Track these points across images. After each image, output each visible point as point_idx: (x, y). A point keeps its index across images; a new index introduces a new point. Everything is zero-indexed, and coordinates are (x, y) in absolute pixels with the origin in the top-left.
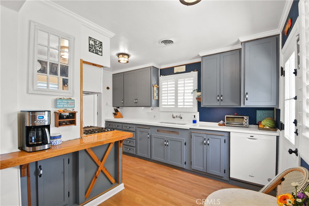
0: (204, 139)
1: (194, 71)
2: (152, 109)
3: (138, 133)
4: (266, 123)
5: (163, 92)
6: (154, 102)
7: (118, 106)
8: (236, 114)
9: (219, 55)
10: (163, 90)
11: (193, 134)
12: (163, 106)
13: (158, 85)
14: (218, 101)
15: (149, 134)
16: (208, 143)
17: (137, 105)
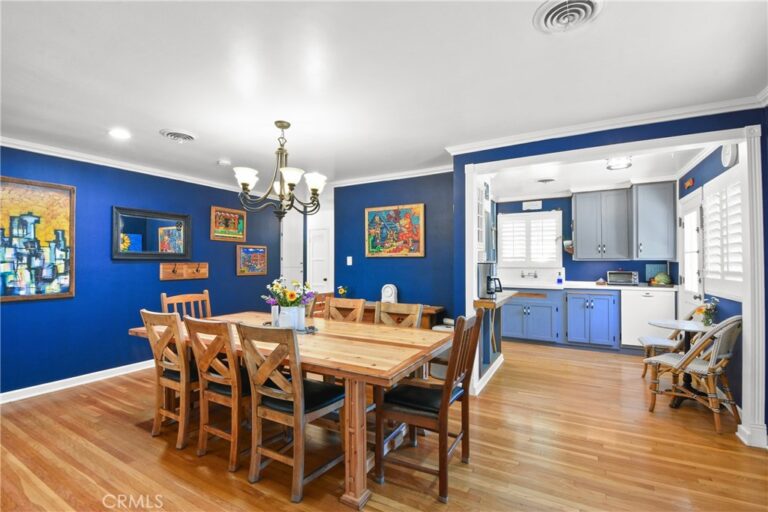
0: (586, 301)
1: (556, 209)
4: (661, 278)
8: (621, 269)
9: (599, 193)
12: (504, 260)
14: (599, 252)
16: (592, 306)
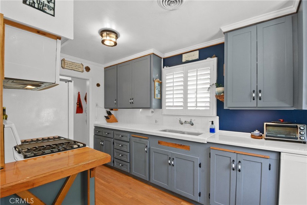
0: (232, 161)
1: (211, 57)
2: (152, 112)
3: (133, 144)
5: (167, 89)
6: (154, 103)
7: (112, 107)
8: (281, 120)
9: (256, 26)
10: (167, 85)
11: (212, 152)
12: (167, 108)
13: (161, 79)
14: (254, 99)
15: (147, 146)
16: (240, 168)
17: (133, 106)
